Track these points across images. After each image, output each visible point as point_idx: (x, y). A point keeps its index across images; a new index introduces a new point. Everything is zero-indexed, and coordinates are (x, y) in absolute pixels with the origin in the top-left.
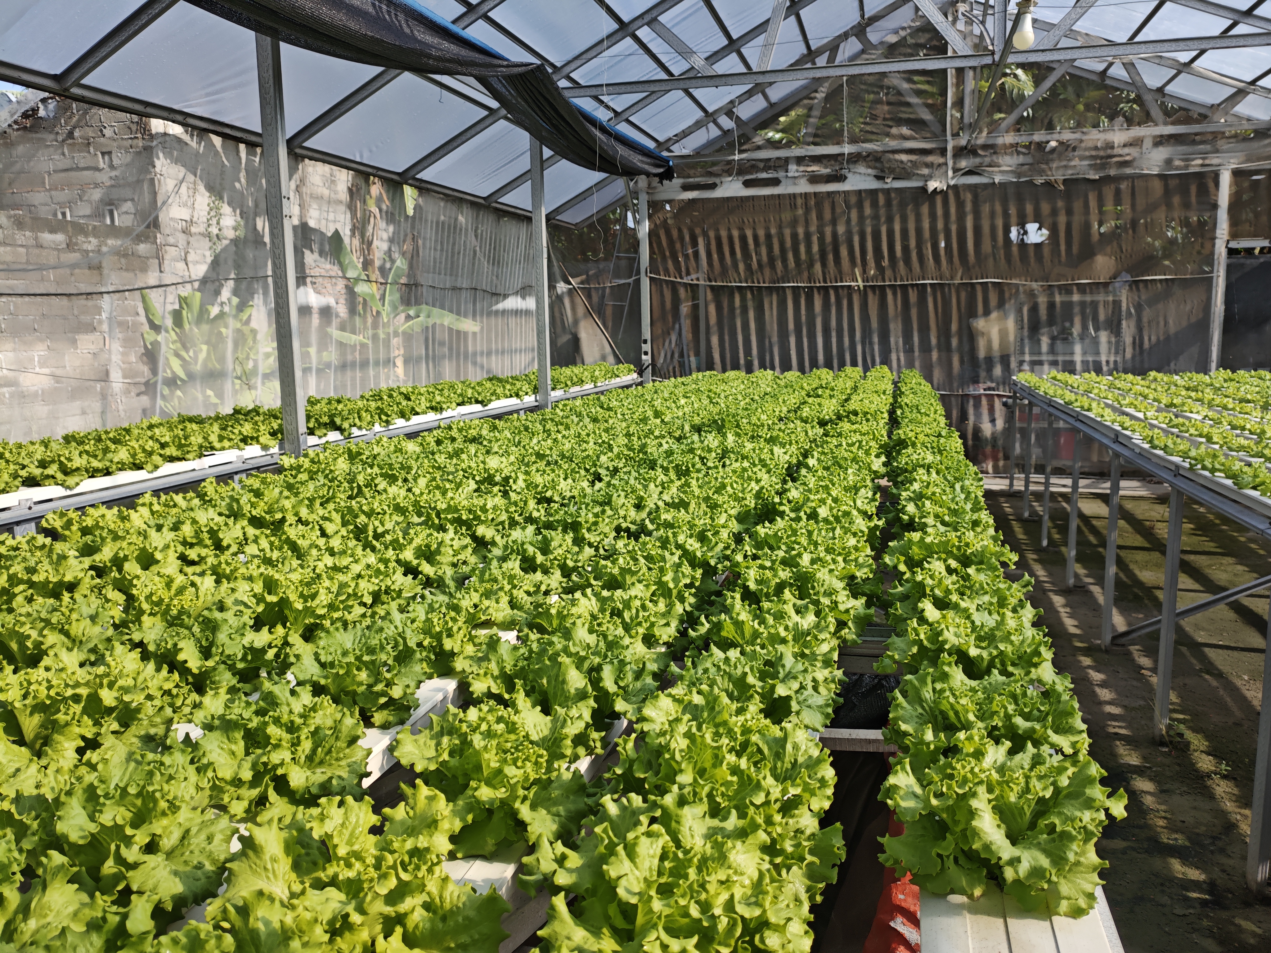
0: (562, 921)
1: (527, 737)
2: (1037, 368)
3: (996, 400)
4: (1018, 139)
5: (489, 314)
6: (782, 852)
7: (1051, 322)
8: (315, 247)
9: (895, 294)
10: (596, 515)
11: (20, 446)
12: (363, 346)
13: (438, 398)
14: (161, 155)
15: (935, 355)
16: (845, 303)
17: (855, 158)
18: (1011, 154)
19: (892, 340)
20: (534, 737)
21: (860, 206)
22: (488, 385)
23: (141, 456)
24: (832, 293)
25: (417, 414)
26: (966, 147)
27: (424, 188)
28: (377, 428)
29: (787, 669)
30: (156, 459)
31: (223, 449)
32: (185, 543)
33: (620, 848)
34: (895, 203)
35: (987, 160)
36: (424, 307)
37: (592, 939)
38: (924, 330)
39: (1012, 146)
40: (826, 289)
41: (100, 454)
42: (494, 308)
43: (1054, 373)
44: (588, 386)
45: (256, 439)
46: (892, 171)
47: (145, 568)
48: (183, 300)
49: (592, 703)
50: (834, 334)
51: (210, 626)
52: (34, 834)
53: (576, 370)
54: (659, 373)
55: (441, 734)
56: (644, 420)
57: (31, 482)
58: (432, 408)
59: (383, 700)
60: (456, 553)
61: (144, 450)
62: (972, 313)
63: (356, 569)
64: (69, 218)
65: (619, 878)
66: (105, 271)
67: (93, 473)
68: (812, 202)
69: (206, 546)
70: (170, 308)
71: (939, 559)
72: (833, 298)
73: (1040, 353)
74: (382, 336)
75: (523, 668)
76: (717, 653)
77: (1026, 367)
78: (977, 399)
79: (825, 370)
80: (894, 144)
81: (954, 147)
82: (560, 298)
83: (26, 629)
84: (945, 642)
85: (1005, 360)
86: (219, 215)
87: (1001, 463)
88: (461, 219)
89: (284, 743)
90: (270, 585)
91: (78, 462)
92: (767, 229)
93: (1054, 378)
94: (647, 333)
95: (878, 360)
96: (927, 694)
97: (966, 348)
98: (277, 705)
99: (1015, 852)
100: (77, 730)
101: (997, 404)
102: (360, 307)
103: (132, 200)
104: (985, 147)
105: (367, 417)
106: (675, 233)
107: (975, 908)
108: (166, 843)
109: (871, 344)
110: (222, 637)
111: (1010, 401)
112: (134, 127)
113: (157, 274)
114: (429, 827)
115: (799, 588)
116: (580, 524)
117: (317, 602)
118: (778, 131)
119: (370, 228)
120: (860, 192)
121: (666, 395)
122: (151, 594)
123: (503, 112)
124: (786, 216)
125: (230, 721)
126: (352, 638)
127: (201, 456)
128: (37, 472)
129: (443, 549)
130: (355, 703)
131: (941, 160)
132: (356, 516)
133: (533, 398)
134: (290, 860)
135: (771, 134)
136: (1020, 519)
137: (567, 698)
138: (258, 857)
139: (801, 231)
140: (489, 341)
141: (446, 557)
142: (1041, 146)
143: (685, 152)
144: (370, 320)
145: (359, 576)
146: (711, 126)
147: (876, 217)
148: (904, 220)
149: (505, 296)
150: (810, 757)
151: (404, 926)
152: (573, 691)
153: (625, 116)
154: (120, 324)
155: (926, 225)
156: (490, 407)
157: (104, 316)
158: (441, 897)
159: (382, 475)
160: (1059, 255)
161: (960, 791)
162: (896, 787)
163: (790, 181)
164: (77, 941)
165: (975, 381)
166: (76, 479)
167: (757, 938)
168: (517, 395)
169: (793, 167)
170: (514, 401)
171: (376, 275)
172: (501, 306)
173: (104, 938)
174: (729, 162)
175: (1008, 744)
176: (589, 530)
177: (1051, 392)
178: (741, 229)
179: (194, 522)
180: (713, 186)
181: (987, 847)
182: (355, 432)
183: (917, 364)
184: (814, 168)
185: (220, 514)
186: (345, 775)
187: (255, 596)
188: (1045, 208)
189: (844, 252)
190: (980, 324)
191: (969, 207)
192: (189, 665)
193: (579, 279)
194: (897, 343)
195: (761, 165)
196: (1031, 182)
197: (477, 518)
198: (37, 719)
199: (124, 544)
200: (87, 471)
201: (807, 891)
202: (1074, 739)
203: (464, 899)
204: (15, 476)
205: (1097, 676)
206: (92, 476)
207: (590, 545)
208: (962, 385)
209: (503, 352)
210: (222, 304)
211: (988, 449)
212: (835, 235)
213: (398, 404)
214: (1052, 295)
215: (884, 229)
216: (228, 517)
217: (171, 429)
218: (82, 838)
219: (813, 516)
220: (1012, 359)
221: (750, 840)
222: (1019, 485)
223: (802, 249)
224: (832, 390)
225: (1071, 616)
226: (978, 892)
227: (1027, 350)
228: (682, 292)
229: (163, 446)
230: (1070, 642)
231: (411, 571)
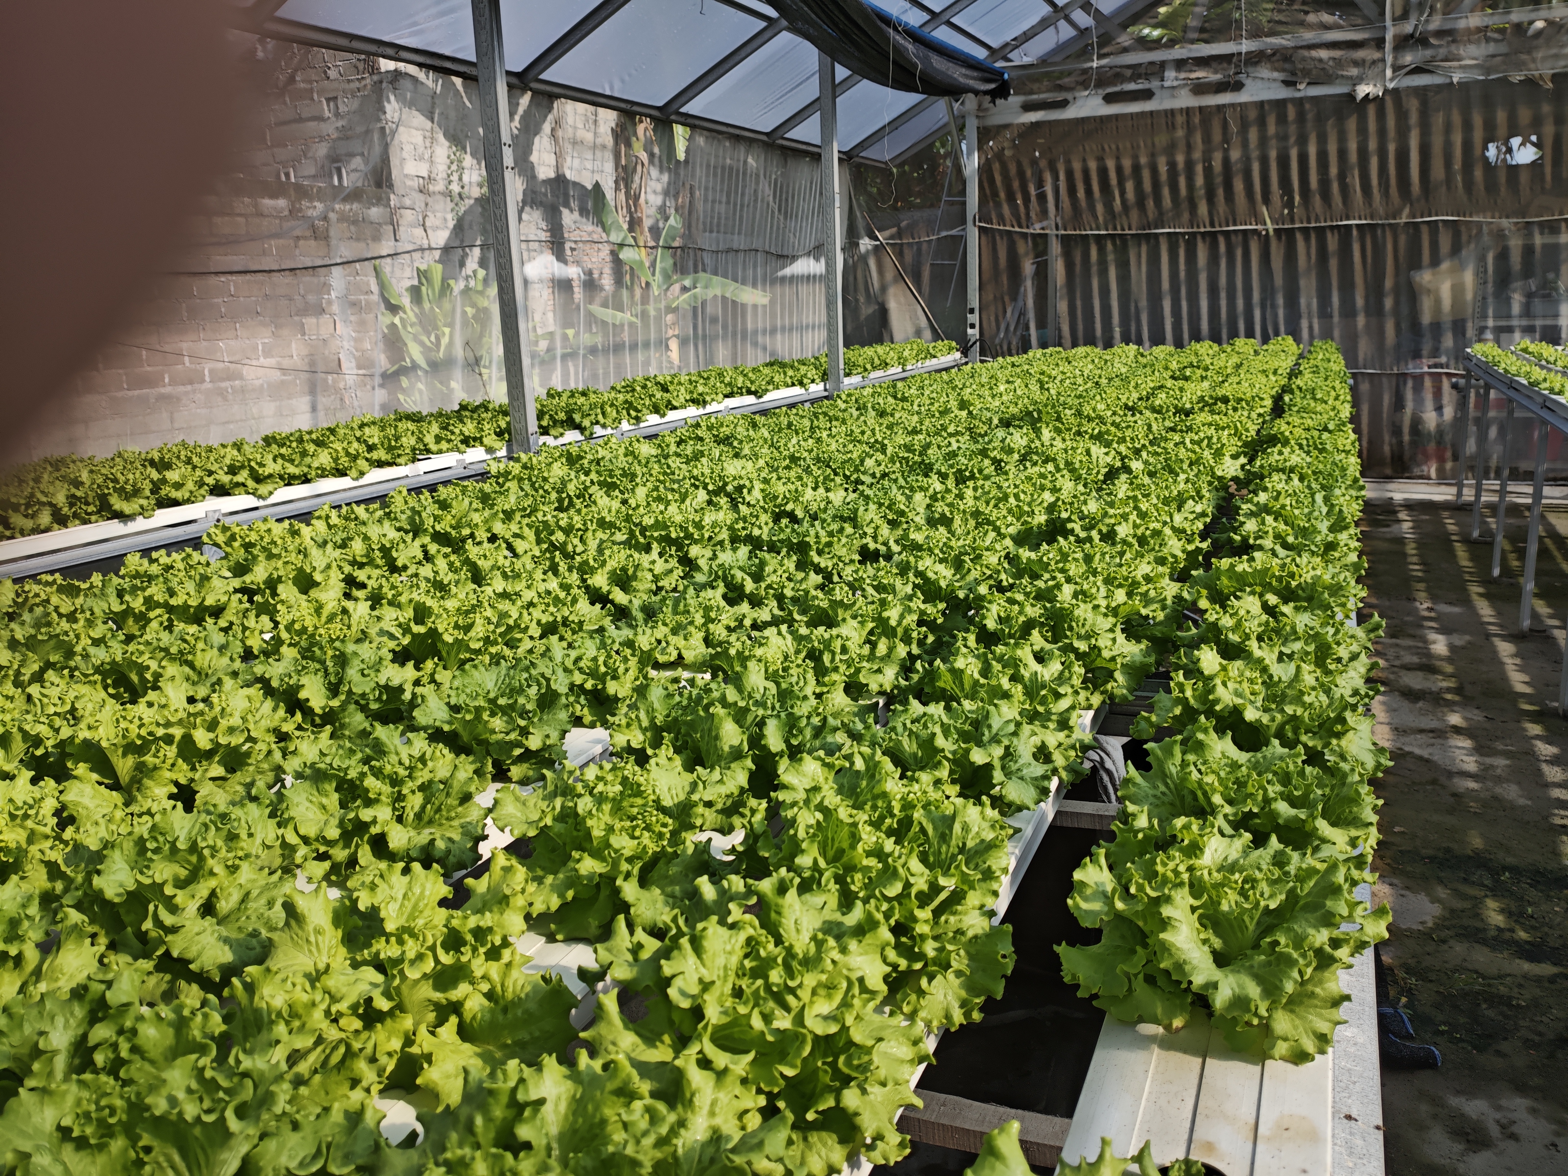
0: (610, 1023)
1: (657, 801)
2: (1504, 336)
3: (1445, 380)
4: (1487, 21)
5: (774, 281)
6: (922, 956)
7: (1527, 272)
8: (574, 204)
9: (1307, 239)
10: (831, 534)
11: (210, 450)
12: (631, 325)
13: (701, 389)
14: (392, 98)
15: (1361, 321)
16: (1239, 253)
17: (1255, 59)
18: (1478, 42)
19: (1303, 301)
20: (667, 802)
21: (1262, 123)
22: (766, 371)
23: (344, 461)
24: (1221, 240)
25: (675, 408)
26: (1412, 36)
27: (694, 123)
28: (625, 426)
29: (994, 731)
30: (362, 464)
31: (440, 452)
32: (354, 563)
33: (684, 941)
34: (1310, 116)
35: (1442, 52)
36: (701, 275)
37: (642, 1047)
38: (1347, 286)
39: (1479, 30)
40: (1213, 235)
41: (297, 458)
42: (780, 274)
43: (1526, 343)
44: (895, 370)
45: (479, 440)
46: (1306, 73)
47: (304, 591)
48: (423, 275)
49: (749, 763)
50: (1223, 295)
51: (342, 660)
52: (77, 889)
53: (880, 349)
54: (989, 350)
55: (554, 795)
56: (944, 412)
57: (219, 491)
58: (693, 401)
59: (517, 752)
60: (656, 578)
61: (348, 454)
62: (1415, 264)
63: (529, 595)
64: (293, 180)
65: (674, 976)
66: (334, 242)
67: (290, 481)
68: (1197, 120)
69: (377, 567)
70: (408, 283)
71: (1253, 593)
72: (1222, 248)
73: (1509, 316)
74: (652, 313)
75: (676, 719)
76: (916, 707)
77: (1489, 335)
78: (1418, 379)
79: (1207, 343)
80: (1309, 36)
81: (1395, 37)
82: (864, 258)
83: (145, 659)
84: (1217, 701)
85: (1459, 327)
86: (461, 169)
87: (1449, 465)
88: (750, 160)
89: (383, 798)
90: (421, 614)
91: (272, 467)
92: (1135, 157)
93: (1525, 350)
94: (974, 300)
95: (1282, 328)
96: (1173, 768)
97: (1405, 310)
98: (384, 753)
99: (1216, 974)
100: (168, 775)
101: (1446, 384)
102: (628, 277)
103: (362, 154)
104: (1440, 33)
105: (612, 412)
106: (1013, 169)
107: (1170, 1042)
108: (224, 906)
109: (1274, 306)
110: (352, 673)
111: (1462, 382)
112: (361, 66)
113: (392, 243)
114: (500, 903)
115: (1053, 629)
116: (808, 544)
117: (472, 634)
118: (1155, 26)
119: (637, 178)
120: (1261, 104)
121: (984, 380)
122: (294, 622)
123: (784, 23)
124: (1162, 140)
125: (319, 770)
126: (494, 678)
127: (414, 460)
128: (226, 479)
129: (639, 574)
130: (488, 753)
131: (1377, 55)
132: (552, 533)
133: (821, 386)
134: (340, 933)
135: (1146, 31)
136: (1467, 541)
137: (720, 757)
138: (301, 927)
139: (1180, 159)
140: (773, 316)
141: (644, 583)
142: (1520, 28)
143: (1026, 60)
144: (638, 292)
145: (531, 604)
146: (1062, 24)
147: (1283, 138)
148: (1322, 140)
149: (794, 258)
150: (983, 841)
151: (459, 1015)
152: (726, 749)
153: (945, 17)
154: (353, 304)
155: (1353, 146)
156: (766, 398)
157: (333, 295)
158: (503, 985)
159: (600, 484)
160: (1542, 179)
161: (1153, 894)
162: (1083, 884)
163: (1166, 93)
164: (56, 1010)
165: (1417, 355)
166: (270, 487)
167: (842, 1059)
168: (801, 384)
169: (1170, 74)
170: (797, 390)
171: (646, 237)
172: (788, 271)
173: (87, 1007)
174: (1085, 71)
175: (1248, 836)
176: (820, 553)
177: (1513, 369)
178: (1100, 159)
179: (366, 538)
180: (1063, 104)
181: (1180, 966)
182: (598, 431)
183: (1336, 333)
184: (1200, 74)
185: (399, 529)
186: (456, 837)
187: (400, 625)
188: (1524, 115)
189: (1239, 185)
190: (1425, 277)
191: (1414, 118)
192: (312, 704)
193: (888, 233)
194: (1309, 305)
195: (1128, 73)
196: (1504, 81)
197: (689, 536)
198: (130, 760)
199: (280, 564)
200: (281, 477)
201: (962, 1006)
202: (1354, 833)
203: (528, 989)
204: (201, 484)
205: (1546, 750)
206: (289, 484)
207: (818, 570)
208: (1398, 361)
209: (791, 329)
210: (467, 278)
211: (1432, 446)
212: (1226, 161)
213: (651, 396)
214: (1530, 235)
215: (1294, 153)
216: (407, 532)
217: (383, 429)
218: (118, 895)
219: (1109, 537)
220: (1469, 325)
221: (868, 939)
222: (1468, 495)
223: (1182, 182)
224: (1206, 369)
225: (1522, 669)
226: (1178, 1023)
227: (1490, 312)
228: (1022, 247)
229: (371, 448)
230: (1514, 703)
231: (597, 597)
